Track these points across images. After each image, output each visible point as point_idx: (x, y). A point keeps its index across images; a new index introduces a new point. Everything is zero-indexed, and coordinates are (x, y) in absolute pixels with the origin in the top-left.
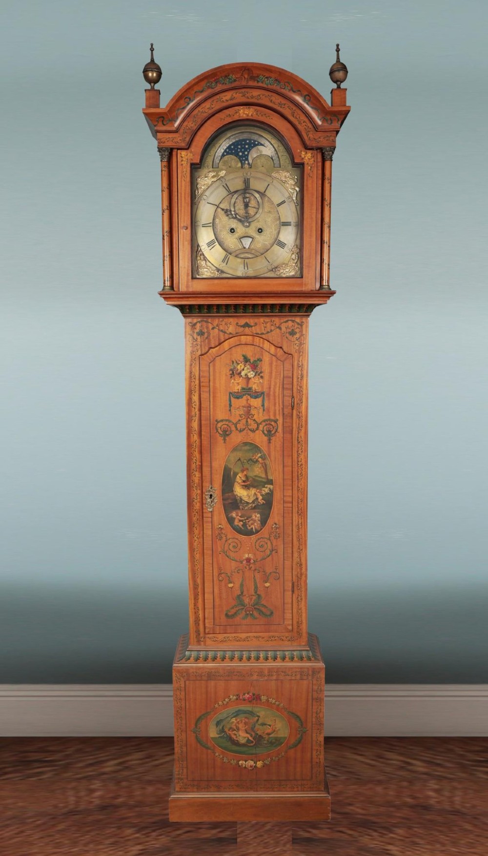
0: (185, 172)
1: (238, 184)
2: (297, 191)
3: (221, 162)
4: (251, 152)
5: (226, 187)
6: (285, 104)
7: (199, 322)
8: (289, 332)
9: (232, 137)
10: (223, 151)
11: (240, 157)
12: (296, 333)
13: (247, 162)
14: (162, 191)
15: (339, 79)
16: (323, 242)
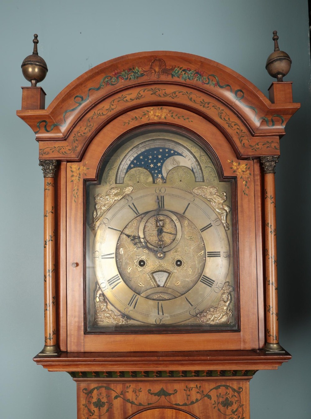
0: (76, 191)
1: (149, 204)
2: (226, 211)
3: (127, 175)
4: (165, 162)
5: (134, 208)
6: (209, 103)
7: (96, 388)
8: (222, 403)
9: (140, 146)
10: (129, 162)
11: (151, 171)
12: (231, 404)
13: (160, 176)
14: (45, 216)
15: (281, 71)
16: (267, 283)
